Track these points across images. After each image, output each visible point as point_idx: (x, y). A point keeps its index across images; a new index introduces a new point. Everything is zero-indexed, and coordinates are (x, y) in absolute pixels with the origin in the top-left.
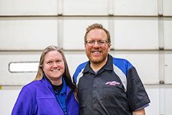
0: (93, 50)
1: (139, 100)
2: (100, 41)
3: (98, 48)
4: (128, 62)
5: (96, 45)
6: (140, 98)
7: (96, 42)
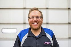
3: (36, 21)
7: (35, 18)
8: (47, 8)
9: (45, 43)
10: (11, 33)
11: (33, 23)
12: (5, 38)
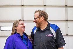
1: (61, 43)
4: (57, 26)
6: (61, 42)
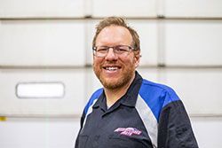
0: (106, 64)
2: (117, 48)
5: (111, 54)
7: (111, 50)
8: (161, 18)
9: (117, 130)
10: (45, 98)
11: (105, 68)
12: (26, 112)
